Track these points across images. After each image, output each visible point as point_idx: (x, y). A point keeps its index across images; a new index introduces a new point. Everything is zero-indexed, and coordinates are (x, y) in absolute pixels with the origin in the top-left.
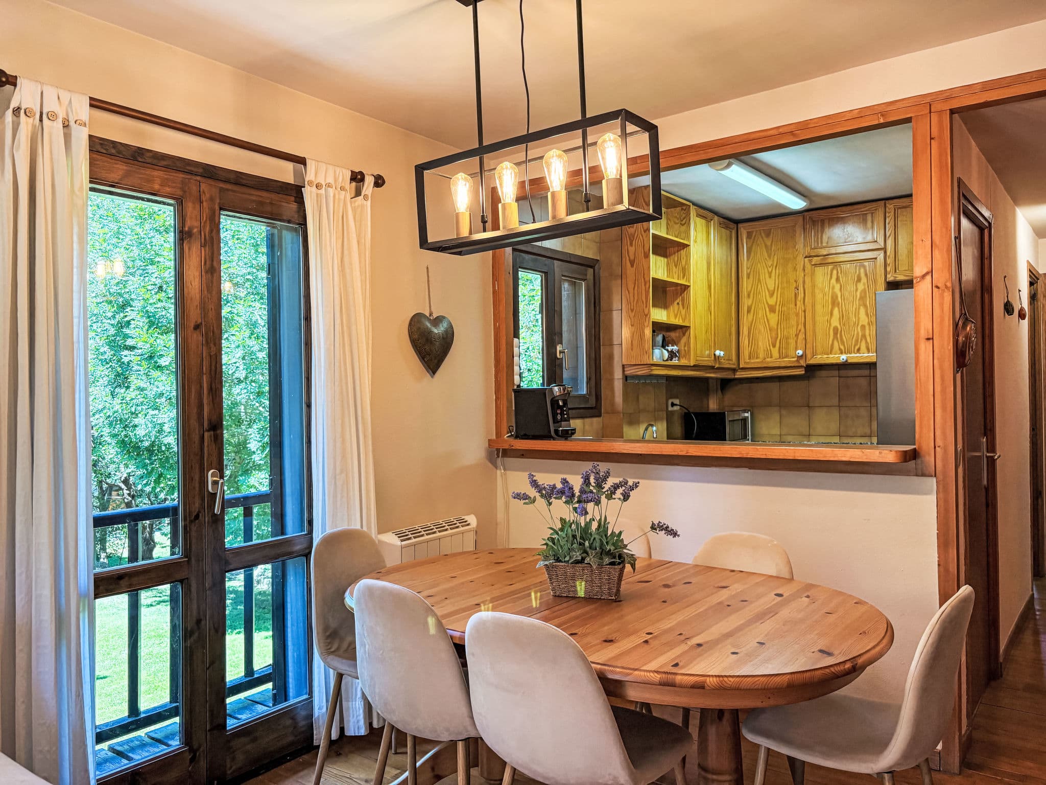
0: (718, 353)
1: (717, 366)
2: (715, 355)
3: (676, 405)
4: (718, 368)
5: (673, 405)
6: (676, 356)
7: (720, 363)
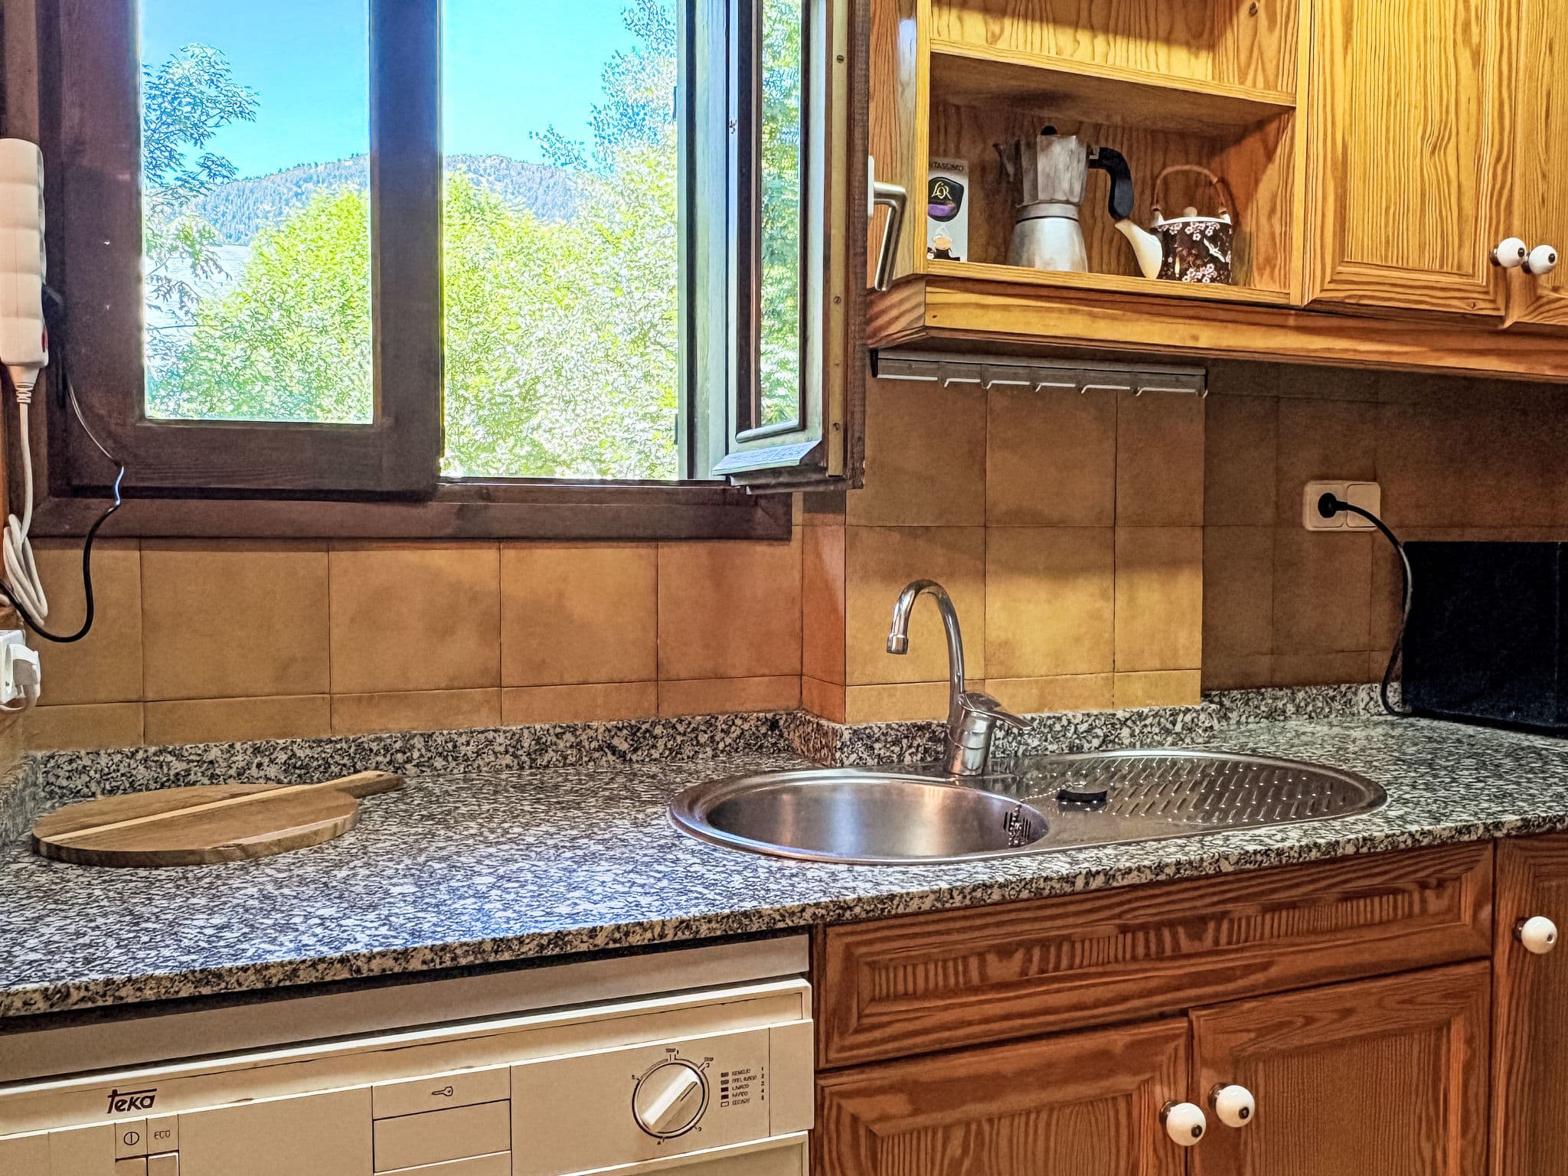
0: (1508, 250)
1: (1516, 315)
2: (1495, 262)
3: (1345, 506)
4: (1520, 331)
5: (1329, 506)
6: (1207, 258)
7: (1535, 300)
